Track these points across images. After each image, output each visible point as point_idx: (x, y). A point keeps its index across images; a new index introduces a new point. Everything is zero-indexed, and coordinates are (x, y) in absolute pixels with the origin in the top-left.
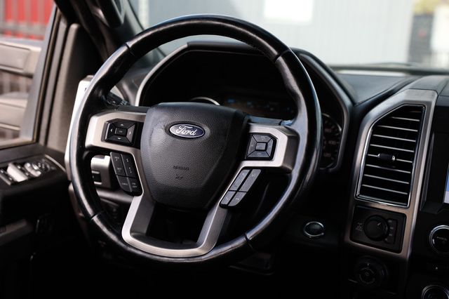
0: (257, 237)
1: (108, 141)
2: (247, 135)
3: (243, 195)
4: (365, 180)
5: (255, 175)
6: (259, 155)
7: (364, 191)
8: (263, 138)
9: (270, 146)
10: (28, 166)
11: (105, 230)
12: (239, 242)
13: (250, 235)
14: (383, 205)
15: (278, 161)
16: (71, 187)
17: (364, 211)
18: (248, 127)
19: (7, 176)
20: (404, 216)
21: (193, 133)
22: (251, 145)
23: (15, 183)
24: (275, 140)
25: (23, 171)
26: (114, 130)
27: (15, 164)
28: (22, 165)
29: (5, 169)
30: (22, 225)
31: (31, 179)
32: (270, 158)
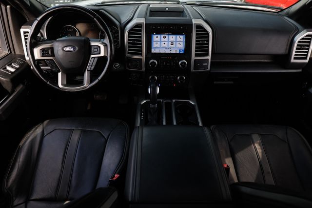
0: (102, 78)
1: (43, 56)
2: (90, 46)
3: (94, 66)
4: (129, 50)
5: (96, 59)
6: (96, 53)
7: (129, 53)
8: (96, 47)
9: (99, 50)
10: (13, 64)
11: (53, 86)
12: (97, 81)
13: (99, 78)
14: (135, 57)
15: (102, 54)
16: (32, 67)
17: (130, 59)
18: (90, 43)
19: (8, 71)
20: (141, 59)
21: (72, 49)
22: (92, 50)
23: (12, 73)
24: (100, 47)
25: (13, 67)
26: (44, 52)
27: (8, 65)
28: (11, 65)
29: (6, 68)
30: (21, 86)
31: (17, 69)
32: (100, 54)
